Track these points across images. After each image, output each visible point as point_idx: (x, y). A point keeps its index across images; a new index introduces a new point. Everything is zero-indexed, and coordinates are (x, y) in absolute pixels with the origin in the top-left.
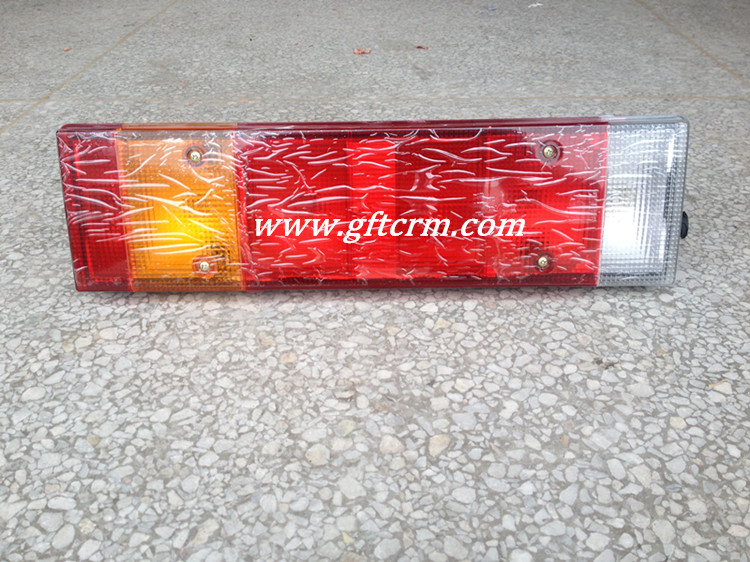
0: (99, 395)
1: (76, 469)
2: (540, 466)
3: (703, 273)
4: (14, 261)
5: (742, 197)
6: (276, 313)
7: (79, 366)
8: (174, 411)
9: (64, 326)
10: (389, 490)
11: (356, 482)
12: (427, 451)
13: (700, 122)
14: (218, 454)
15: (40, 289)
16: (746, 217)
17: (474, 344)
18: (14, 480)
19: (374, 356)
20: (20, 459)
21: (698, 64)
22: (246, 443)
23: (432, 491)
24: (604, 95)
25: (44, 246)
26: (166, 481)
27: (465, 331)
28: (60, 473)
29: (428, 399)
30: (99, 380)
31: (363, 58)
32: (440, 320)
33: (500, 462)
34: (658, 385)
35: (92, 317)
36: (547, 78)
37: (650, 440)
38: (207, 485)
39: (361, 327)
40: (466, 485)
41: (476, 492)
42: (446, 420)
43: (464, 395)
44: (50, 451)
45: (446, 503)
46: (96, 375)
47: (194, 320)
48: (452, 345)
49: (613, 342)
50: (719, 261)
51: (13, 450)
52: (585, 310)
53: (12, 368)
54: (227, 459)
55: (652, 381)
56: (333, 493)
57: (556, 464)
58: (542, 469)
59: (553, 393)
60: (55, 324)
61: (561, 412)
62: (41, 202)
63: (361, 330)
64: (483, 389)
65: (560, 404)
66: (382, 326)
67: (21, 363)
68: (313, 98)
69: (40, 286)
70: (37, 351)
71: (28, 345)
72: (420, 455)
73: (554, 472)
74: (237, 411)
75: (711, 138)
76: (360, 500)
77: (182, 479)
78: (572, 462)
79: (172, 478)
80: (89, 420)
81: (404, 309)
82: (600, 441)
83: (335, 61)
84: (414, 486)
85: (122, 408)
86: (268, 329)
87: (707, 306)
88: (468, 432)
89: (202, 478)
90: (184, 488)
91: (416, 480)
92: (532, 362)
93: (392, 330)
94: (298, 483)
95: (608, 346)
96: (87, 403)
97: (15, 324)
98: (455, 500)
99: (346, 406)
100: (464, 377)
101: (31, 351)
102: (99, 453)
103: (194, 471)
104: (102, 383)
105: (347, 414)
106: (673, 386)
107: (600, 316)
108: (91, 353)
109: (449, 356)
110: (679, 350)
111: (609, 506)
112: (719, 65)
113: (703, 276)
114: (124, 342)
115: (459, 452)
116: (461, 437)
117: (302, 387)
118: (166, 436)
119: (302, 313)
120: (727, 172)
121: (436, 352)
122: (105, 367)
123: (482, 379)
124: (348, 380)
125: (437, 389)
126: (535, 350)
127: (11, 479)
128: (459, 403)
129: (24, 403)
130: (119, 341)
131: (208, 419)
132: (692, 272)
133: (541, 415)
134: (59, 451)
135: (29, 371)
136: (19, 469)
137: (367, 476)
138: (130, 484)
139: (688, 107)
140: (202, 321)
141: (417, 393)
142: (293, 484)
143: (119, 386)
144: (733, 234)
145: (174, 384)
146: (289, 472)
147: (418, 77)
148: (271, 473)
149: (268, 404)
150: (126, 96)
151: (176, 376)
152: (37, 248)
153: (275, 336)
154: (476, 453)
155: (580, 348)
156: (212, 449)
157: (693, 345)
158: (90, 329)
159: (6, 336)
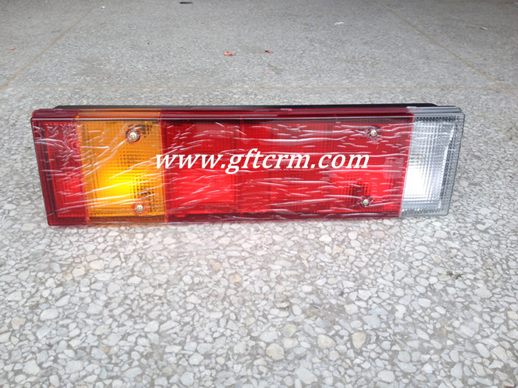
0: (101, 313)
1: (97, 372)
2: (432, 352)
3: (499, 209)
4: (9, 211)
5: (509, 156)
6: (217, 245)
7: (80, 291)
8: (161, 323)
9: (60, 260)
10: (333, 376)
11: (308, 371)
12: (352, 344)
13: (469, 104)
14: (202, 355)
15: (35, 232)
16: (516, 170)
17: (364, 264)
18: (50, 383)
19: (297, 275)
20: (50, 366)
21: (456, 65)
22: (220, 345)
23: (363, 374)
24: (401, 86)
25: (30, 199)
26: (169, 378)
27: (355, 255)
28: (85, 377)
29: (342, 306)
30: (97, 301)
31: (231, 58)
32: (335, 247)
33: (404, 351)
34: (493, 289)
35: (81, 252)
36: (360, 74)
37: (498, 328)
38: (200, 379)
39: (281, 254)
40: (385, 369)
41: (394, 374)
42: (359, 322)
43: (367, 301)
44: (72, 359)
45: (375, 383)
46: (94, 298)
47: (159, 252)
48: (348, 265)
49: (456, 260)
50: (506, 200)
51: (43, 359)
52: (432, 237)
53: (27, 295)
54: (210, 359)
55: (488, 286)
56: (294, 381)
57: (442, 350)
58: (434, 354)
59: (427, 298)
60: (53, 259)
61: (436, 311)
62: (20, 165)
63: (282, 256)
64: (378, 297)
65: (433, 305)
66: (296, 253)
67: (33, 291)
68: (204, 87)
69: (34, 229)
70: (44, 280)
71: (36, 276)
72: (348, 349)
73: (442, 355)
74: (208, 321)
75: (478, 116)
76: (314, 384)
77: (180, 376)
78: (452, 348)
79: (173, 375)
80: (98, 333)
81: (308, 239)
82: (466, 331)
83: (213, 60)
84: (349, 372)
85: (120, 322)
86: (215, 257)
87: (509, 232)
88: (377, 329)
89: (195, 374)
90: (184, 383)
91: (350, 367)
92: (406, 276)
93: (304, 255)
94: (267, 374)
95: (454, 262)
96: (92, 319)
97: (21, 260)
98: (381, 381)
99: (285, 314)
100: (363, 289)
101: (39, 280)
102: (111, 359)
103: (188, 369)
104: (101, 303)
105: (289, 319)
106: (503, 289)
107: (442, 241)
108: (86, 281)
109: (348, 274)
110: (499, 264)
111: (485, 378)
112: (469, 66)
113: (500, 211)
114: (110, 271)
115: (375, 345)
116: (373, 333)
117: (251, 300)
118: (160, 342)
119: (236, 245)
120: (495, 139)
121: (338, 271)
122: (100, 291)
123: (375, 289)
124: (282, 294)
125: (347, 298)
126: (405, 267)
127: (47, 383)
128: (365, 308)
129: (44, 322)
130: (106, 271)
131: (188, 328)
132: (492, 208)
133: (423, 314)
134: (80, 359)
135: (41, 296)
136: (51, 374)
137: (315, 366)
138: (141, 381)
139: (458, 94)
140: (165, 253)
141: (334, 302)
142: (263, 375)
143: (114, 305)
144: (510, 181)
145: (157, 301)
146: (258, 366)
147: (273, 73)
148: (245, 368)
149: (229, 314)
150: (67, 84)
151: (157, 296)
152: (25, 200)
153: (221, 263)
154: (386, 345)
155: (436, 264)
156: (196, 351)
157: (507, 260)
158: (81, 262)
159: (17, 270)
